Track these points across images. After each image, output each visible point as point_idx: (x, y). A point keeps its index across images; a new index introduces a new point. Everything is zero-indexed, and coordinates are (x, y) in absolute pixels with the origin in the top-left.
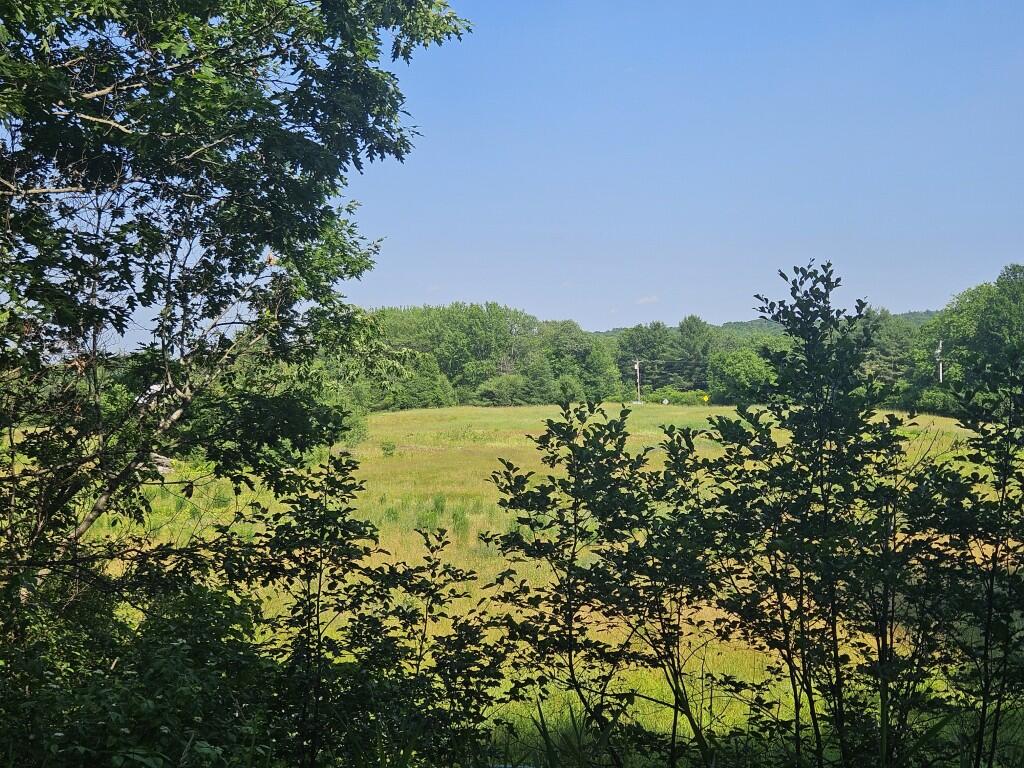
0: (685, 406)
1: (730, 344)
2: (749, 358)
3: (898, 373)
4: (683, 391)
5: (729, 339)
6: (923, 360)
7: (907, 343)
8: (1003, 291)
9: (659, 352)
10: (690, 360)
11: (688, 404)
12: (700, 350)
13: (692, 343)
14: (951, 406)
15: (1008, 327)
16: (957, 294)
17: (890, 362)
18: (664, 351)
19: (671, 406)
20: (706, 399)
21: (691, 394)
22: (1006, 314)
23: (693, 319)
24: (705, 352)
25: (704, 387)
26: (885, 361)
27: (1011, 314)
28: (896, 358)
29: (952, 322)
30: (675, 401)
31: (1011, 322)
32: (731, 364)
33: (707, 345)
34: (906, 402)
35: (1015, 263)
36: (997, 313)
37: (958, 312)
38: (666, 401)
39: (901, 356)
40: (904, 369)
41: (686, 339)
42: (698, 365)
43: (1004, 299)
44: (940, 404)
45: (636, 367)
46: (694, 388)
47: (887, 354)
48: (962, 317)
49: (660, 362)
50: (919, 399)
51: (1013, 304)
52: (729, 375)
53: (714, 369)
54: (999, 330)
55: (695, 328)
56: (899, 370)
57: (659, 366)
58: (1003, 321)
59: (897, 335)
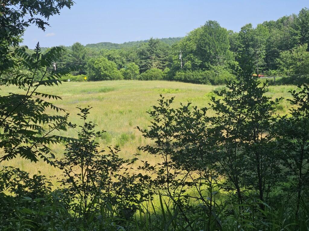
0: (78, 83)
1: (93, 54)
2: (104, 60)
3: (164, 65)
4: (75, 75)
5: (93, 52)
6: (176, 60)
7: (167, 53)
8: (206, 31)
9: (63, 58)
10: (77, 62)
11: (79, 81)
12: (81, 57)
13: (78, 54)
14: (188, 78)
15: (208, 46)
16: (188, 33)
17: (161, 60)
18: (65, 58)
19: (71, 82)
20: (85, 78)
21: (79, 76)
22: (207, 41)
23: (78, 44)
24: (83, 58)
25: (85, 74)
26: (159, 60)
27: (209, 41)
28: (163, 59)
29: (187, 44)
30: (73, 80)
31: (209, 44)
32: (97, 64)
33: (84, 55)
34: (169, 77)
35: (210, 20)
36: (204, 40)
37: (189, 39)
38: (69, 80)
39: (165, 58)
40: (167, 63)
41: (75, 53)
42: (81, 64)
43: (206, 35)
44: (183, 77)
45: (54, 66)
46: (80, 74)
47: (159, 57)
48: (191, 42)
49: (64, 63)
50: (175, 75)
51: (210, 37)
52: (96, 68)
53: (89, 66)
54: (205, 47)
55: (79, 48)
56: (165, 63)
57: (64, 65)
58: (206, 44)
59: (163, 49)
